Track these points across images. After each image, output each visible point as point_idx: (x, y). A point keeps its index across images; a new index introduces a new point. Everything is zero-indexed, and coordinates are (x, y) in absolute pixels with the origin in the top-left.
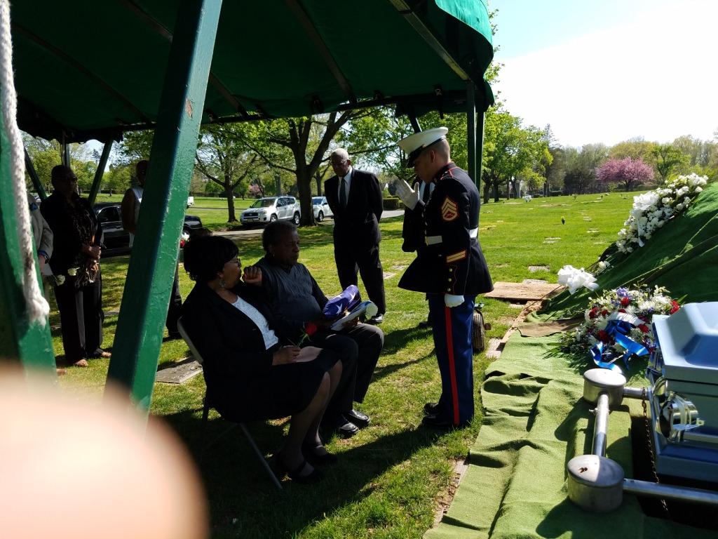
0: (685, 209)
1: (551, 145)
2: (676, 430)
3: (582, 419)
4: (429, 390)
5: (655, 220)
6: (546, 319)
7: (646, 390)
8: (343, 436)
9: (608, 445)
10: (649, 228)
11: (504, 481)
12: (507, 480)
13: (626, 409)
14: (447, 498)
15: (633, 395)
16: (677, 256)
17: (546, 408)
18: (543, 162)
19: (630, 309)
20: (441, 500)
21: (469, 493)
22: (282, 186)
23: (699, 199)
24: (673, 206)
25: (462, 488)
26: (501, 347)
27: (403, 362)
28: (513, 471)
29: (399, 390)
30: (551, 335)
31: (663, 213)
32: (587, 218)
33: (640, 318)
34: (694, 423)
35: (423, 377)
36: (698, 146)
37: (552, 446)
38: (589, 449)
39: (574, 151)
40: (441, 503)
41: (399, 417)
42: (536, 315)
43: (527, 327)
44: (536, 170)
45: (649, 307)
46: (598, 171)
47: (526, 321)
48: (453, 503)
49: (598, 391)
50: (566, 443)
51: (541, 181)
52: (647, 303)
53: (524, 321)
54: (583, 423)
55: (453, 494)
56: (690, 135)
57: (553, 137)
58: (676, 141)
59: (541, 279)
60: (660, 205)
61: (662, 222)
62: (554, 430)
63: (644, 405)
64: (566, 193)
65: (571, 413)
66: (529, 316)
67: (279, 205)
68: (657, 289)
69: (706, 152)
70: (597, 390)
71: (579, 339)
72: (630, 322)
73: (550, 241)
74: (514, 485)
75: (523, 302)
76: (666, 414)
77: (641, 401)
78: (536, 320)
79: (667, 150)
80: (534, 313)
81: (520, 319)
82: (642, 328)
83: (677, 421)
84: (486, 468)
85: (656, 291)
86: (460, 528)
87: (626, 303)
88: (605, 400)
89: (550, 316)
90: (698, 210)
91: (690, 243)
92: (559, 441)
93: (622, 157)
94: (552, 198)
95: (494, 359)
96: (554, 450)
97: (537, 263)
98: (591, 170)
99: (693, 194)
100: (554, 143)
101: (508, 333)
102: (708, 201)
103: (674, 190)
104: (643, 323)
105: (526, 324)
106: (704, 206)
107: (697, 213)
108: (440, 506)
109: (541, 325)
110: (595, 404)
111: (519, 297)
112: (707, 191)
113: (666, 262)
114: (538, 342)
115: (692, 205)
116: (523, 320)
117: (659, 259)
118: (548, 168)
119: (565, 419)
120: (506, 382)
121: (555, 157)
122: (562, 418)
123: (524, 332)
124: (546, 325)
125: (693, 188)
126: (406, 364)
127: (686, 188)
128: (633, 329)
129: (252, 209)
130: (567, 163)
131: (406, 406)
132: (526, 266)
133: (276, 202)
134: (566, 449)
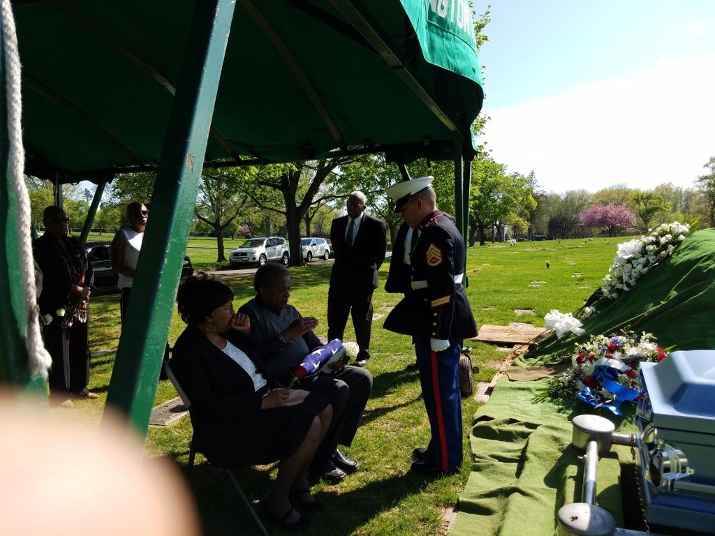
0: (668, 257)
1: (534, 191)
2: (667, 478)
3: (571, 466)
4: (417, 434)
5: (639, 267)
6: (533, 363)
7: (635, 437)
8: (331, 482)
9: (598, 492)
10: (634, 275)
11: (493, 529)
12: (496, 528)
13: (614, 456)
15: (622, 442)
16: (663, 303)
17: (535, 454)
18: (527, 207)
19: (617, 354)
22: (271, 226)
23: (682, 247)
24: (657, 253)
26: (490, 391)
27: (391, 406)
28: (503, 519)
29: (388, 434)
30: (540, 379)
31: (647, 259)
32: (572, 263)
33: (627, 364)
34: (684, 472)
35: (411, 421)
36: (678, 193)
37: (542, 493)
38: (579, 497)
39: (558, 197)
41: (387, 462)
42: (523, 359)
43: (515, 371)
44: (521, 215)
45: (635, 353)
46: (582, 217)
47: (514, 365)
49: (587, 438)
50: (555, 490)
51: (525, 225)
52: (634, 349)
53: (512, 365)
54: (572, 470)
56: (670, 183)
57: (537, 184)
58: (657, 189)
59: (528, 323)
60: (644, 252)
61: (646, 269)
62: (543, 477)
63: (633, 452)
64: (550, 238)
65: (560, 460)
66: (517, 360)
67: (268, 246)
68: (645, 335)
69: (687, 199)
70: (585, 436)
71: (566, 384)
72: (617, 368)
73: (535, 284)
75: (510, 345)
76: (656, 462)
77: (630, 448)
78: (524, 364)
79: (649, 197)
80: (521, 357)
81: (508, 363)
82: (630, 374)
83: (667, 470)
84: (475, 516)
85: (643, 337)
87: (612, 349)
88: (594, 446)
89: (537, 360)
90: (681, 258)
91: (675, 290)
92: (549, 488)
93: (606, 204)
94: (536, 243)
95: (482, 403)
96: (544, 498)
97: (523, 307)
98: (575, 216)
99: (676, 242)
100: (538, 189)
101: (496, 377)
102: (690, 249)
103: (657, 237)
104: (630, 368)
105: (514, 368)
106: (687, 254)
107: (681, 260)
109: (528, 369)
110: (584, 451)
111: (505, 340)
112: (690, 240)
113: (651, 308)
114: (526, 387)
115: (676, 252)
116: (510, 364)
117: (644, 305)
118: (532, 213)
119: (553, 465)
120: (494, 427)
121: (539, 203)
122: (550, 465)
123: (512, 376)
124: (534, 369)
125: (676, 236)
126: (394, 408)
127: (669, 236)
128: (620, 375)
129: (241, 249)
130: (550, 208)
131: (394, 451)
132: (513, 310)
133: (265, 242)
134: (555, 496)
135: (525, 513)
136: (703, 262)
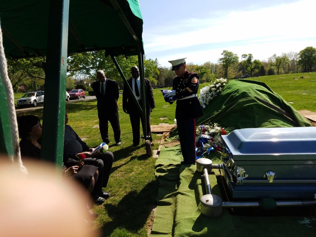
0: (220, 92)
1: (158, 67)
2: (239, 179)
3: (198, 180)
4: (133, 176)
5: (209, 97)
6: (173, 139)
7: (220, 165)
8: (98, 204)
9: (212, 188)
10: (208, 100)
11: (173, 211)
12: (174, 211)
13: (213, 173)
14: (151, 223)
15: (215, 167)
16: (220, 111)
17: (183, 177)
18: (156, 74)
19: (206, 133)
20: (148, 224)
21: (160, 219)
22: (36, 86)
23: (225, 88)
24: (215, 91)
25: (156, 217)
26: (158, 153)
27: (119, 165)
28: (176, 206)
29: (120, 178)
30: (177, 146)
31: (212, 94)
33: (210, 136)
34: (245, 176)
35: (129, 171)
37: (189, 193)
38: (205, 193)
39: (167, 69)
40: (149, 226)
41: (122, 191)
42: (169, 138)
43: (167, 143)
44: (154, 77)
45: (213, 131)
47: (165, 141)
48: (154, 224)
49: (203, 167)
50: (194, 191)
51: (156, 82)
52: (212, 130)
54: (199, 181)
55: (153, 221)
57: (158, 64)
59: (166, 123)
60: (210, 91)
61: (212, 98)
62: (188, 186)
63: (220, 171)
64: (166, 87)
65: (193, 178)
66: (166, 139)
67: (37, 96)
68: (215, 124)
69: (215, 68)
70: (202, 167)
72: (207, 138)
74: (178, 212)
75: (162, 133)
77: (218, 170)
78: (169, 140)
79: (202, 68)
80: (168, 137)
81: (163, 140)
83: (239, 176)
84: (164, 206)
86: (159, 235)
87: (204, 131)
88: (206, 170)
89: (174, 138)
90: (225, 92)
91: (224, 105)
92: (191, 190)
95: (157, 159)
96: (190, 194)
97: (163, 116)
99: (222, 86)
100: (159, 66)
101: (160, 147)
102: (228, 89)
103: (215, 85)
104: (212, 138)
105: (165, 142)
106: (227, 91)
107: (225, 93)
108: (149, 227)
109: (172, 142)
110: (203, 173)
111: (160, 131)
112: (228, 85)
113: (216, 113)
114: (172, 149)
115: (223, 90)
117: (213, 112)
118: (158, 76)
119: (191, 180)
120: (164, 169)
121: (160, 72)
122: (190, 180)
123: (166, 145)
124: (174, 142)
125: (222, 84)
126: (120, 166)
127: (219, 84)
128: (208, 141)
129: (23, 98)
130: (165, 74)
131: (124, 185)
132: (159, 118)
133: (35, 94)
134: (194, 193)
135: (184, 202)
136: (233, 94)
